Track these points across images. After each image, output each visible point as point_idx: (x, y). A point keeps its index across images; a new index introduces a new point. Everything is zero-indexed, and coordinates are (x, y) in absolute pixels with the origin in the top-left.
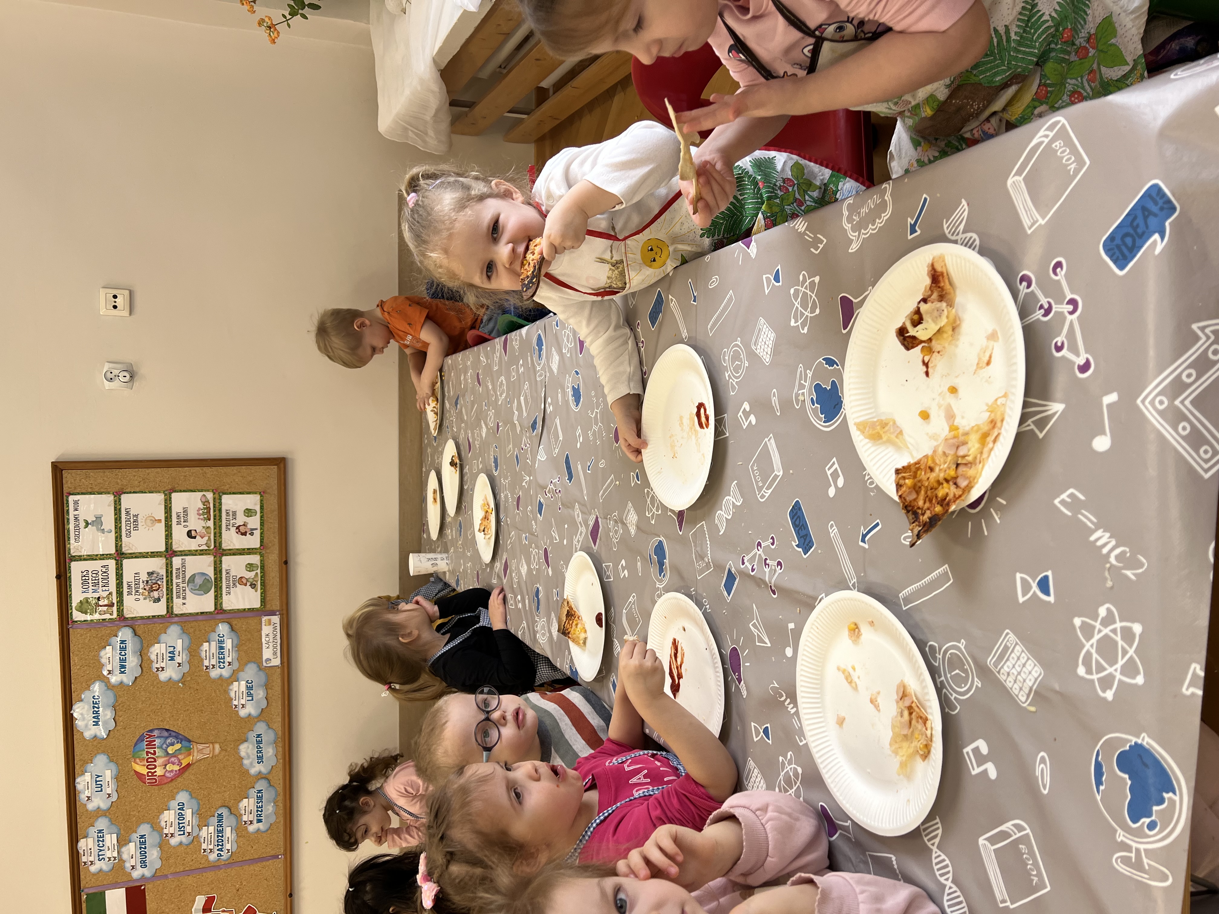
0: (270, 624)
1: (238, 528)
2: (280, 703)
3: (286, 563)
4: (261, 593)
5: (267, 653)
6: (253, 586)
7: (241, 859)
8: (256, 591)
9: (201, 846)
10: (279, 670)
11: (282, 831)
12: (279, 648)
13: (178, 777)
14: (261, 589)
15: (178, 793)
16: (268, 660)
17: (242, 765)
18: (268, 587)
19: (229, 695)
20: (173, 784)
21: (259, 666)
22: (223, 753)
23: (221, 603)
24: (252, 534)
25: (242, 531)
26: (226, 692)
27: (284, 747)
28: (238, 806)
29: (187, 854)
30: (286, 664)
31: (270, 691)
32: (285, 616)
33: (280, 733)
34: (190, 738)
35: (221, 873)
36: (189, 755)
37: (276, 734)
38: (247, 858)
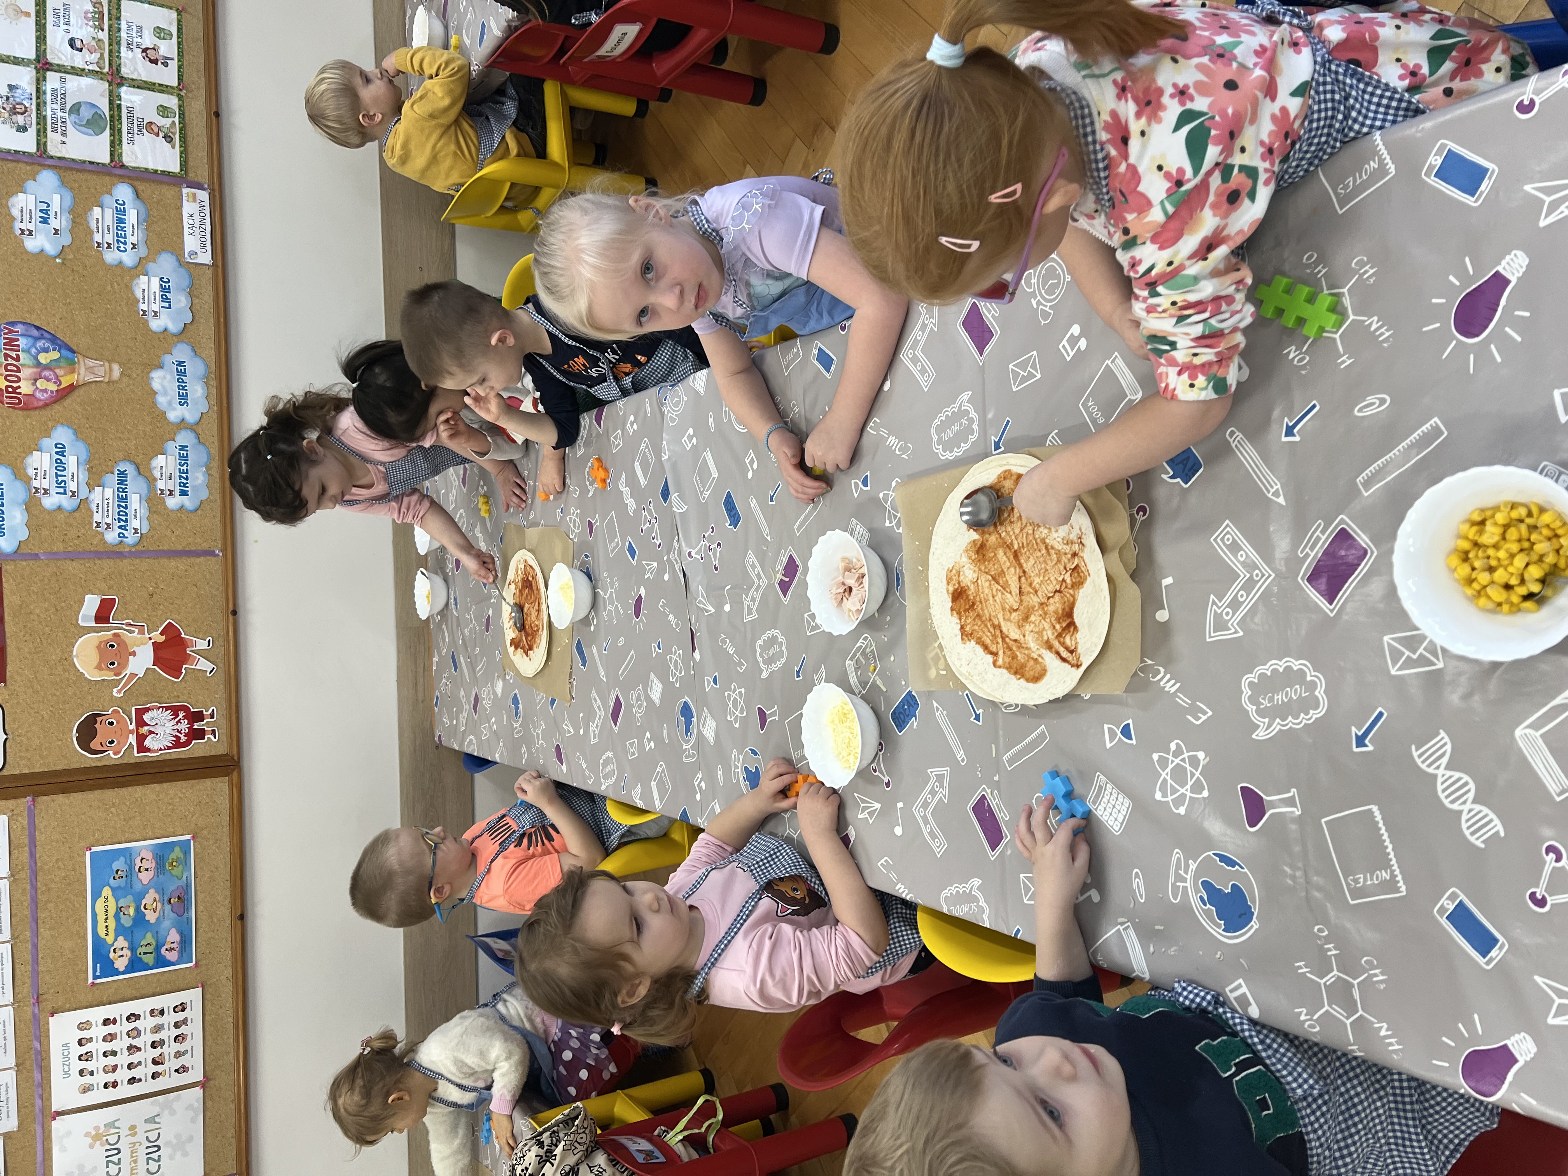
0: (195, 200)
1: (145, 50)
2: (212, 320)
3: (217, 114)
4: (181, 153)
5: (191, 243)
6: (168, 139)
7: (156, 548)
8: (173, 147)
9: (92, 517)
10: (209, 272)
11: (219, 514)
12: (208, 237)
13: (55, 402)
14: (181, 146)
15: (53, 427)
16: (193, 253)
17: (154, 404)
18: (190, 148)
19: (133, 294)
20: (47, 412)
21: (178, 260)
22: (125, 380)
23: (120, 155)
24: (166, 65)
25: (151, 57)
26: (129, 289)
27: (219, 388)
28: (149, 464)
29: (71, 525)
30: (220, 264)
31: (196, 301)
32: (217, 194)
33: (213, 367)
34: (75, 348)
35: (125, 565)
36: (73, 371)
37: (207, 366)
38: (165, 548)
